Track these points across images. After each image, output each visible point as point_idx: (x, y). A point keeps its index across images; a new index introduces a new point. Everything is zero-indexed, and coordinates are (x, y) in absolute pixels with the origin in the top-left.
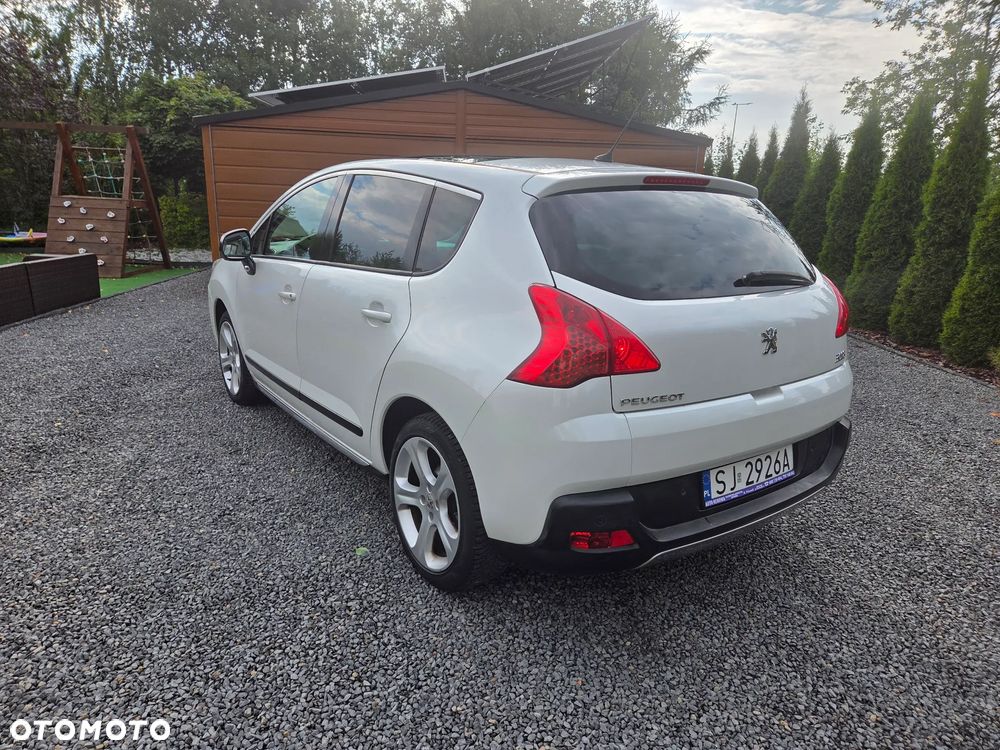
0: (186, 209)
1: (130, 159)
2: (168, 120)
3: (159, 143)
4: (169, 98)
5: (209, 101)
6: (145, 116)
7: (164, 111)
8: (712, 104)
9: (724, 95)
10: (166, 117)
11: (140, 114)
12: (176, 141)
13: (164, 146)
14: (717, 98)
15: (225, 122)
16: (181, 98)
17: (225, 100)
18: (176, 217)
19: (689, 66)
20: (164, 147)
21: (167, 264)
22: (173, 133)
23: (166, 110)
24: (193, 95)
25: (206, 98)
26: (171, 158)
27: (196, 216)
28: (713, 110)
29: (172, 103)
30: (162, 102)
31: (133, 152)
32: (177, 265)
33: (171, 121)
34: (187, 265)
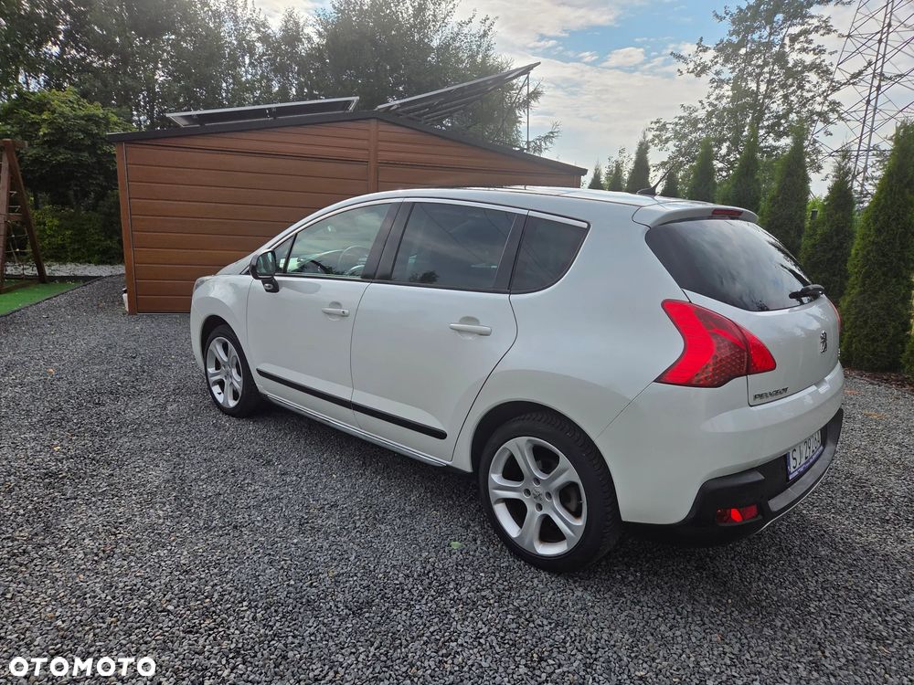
0: (56, 222)
1: (7, 172)
2: (41, 133)
3: (31, 156)
4: (41, 112)
5: (85, 116)
6: (15, 129)
7: (36, 125)
8: (547, 137)
9: (556, 130)
10: (38, 130)
11: (9, 127)
12: (50, 155)
13: (37, 158)
14: (552, 133)
15: (139, 140)
16: (54, 112)
17: (101, 116)
18: (44, 230)
19: (526, 104)
20: (37, 160)
21: (42, 279)
22: (46, 146)
23: (38, 123)
24: (67, 110)
25: (81, 113)
26: (44, 171)
27: (67, 229)
28: (547, 143)
29: (44, 117)
30: (33, 116)
31: (10, 166)
32: (53, 279)
33: (45, 135)
34: (63, 279)
